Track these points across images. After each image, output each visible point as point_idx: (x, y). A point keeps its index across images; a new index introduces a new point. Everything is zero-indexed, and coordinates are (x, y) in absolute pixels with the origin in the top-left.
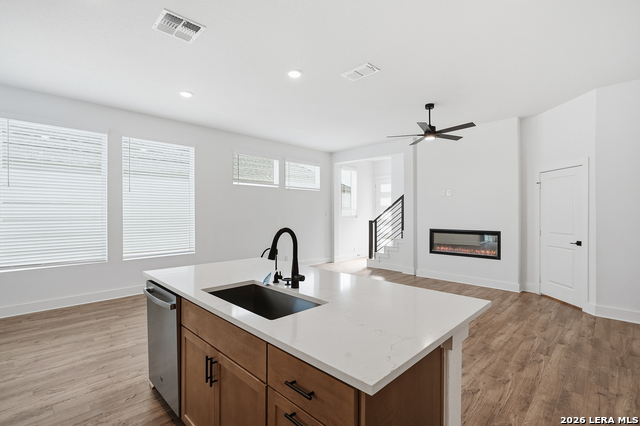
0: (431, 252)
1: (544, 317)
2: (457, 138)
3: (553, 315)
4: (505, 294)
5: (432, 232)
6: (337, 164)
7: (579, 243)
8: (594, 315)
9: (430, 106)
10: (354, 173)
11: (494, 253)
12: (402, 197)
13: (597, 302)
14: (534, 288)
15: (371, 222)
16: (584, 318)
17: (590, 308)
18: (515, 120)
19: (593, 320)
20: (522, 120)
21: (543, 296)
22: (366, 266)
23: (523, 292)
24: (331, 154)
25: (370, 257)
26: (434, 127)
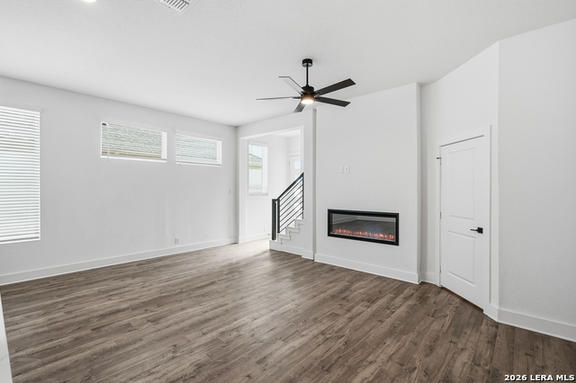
0: (329, 235)
1: (436, 326)
2: (344, 104)
3: (448, 321)
4: (404, 285)
5: (331, 212)
6: (243, 139)
7: (480, 230)
8: (496, 320)
9: (307, 62)
10: (266, 149)
11: (392, 238)
12: (302, 175)
13: (501, 304)
14: (434, 279)
15: (274, 201)
16: (484, 327)
17: (492, 311)
18: (414, 87)
19: (494, 329)
20: (422, 87)
21: (443, 288)
22: (268, 248)
23: (423, 283)
24: (236, 128)
25: (274, 238)
26: (313, 88)
